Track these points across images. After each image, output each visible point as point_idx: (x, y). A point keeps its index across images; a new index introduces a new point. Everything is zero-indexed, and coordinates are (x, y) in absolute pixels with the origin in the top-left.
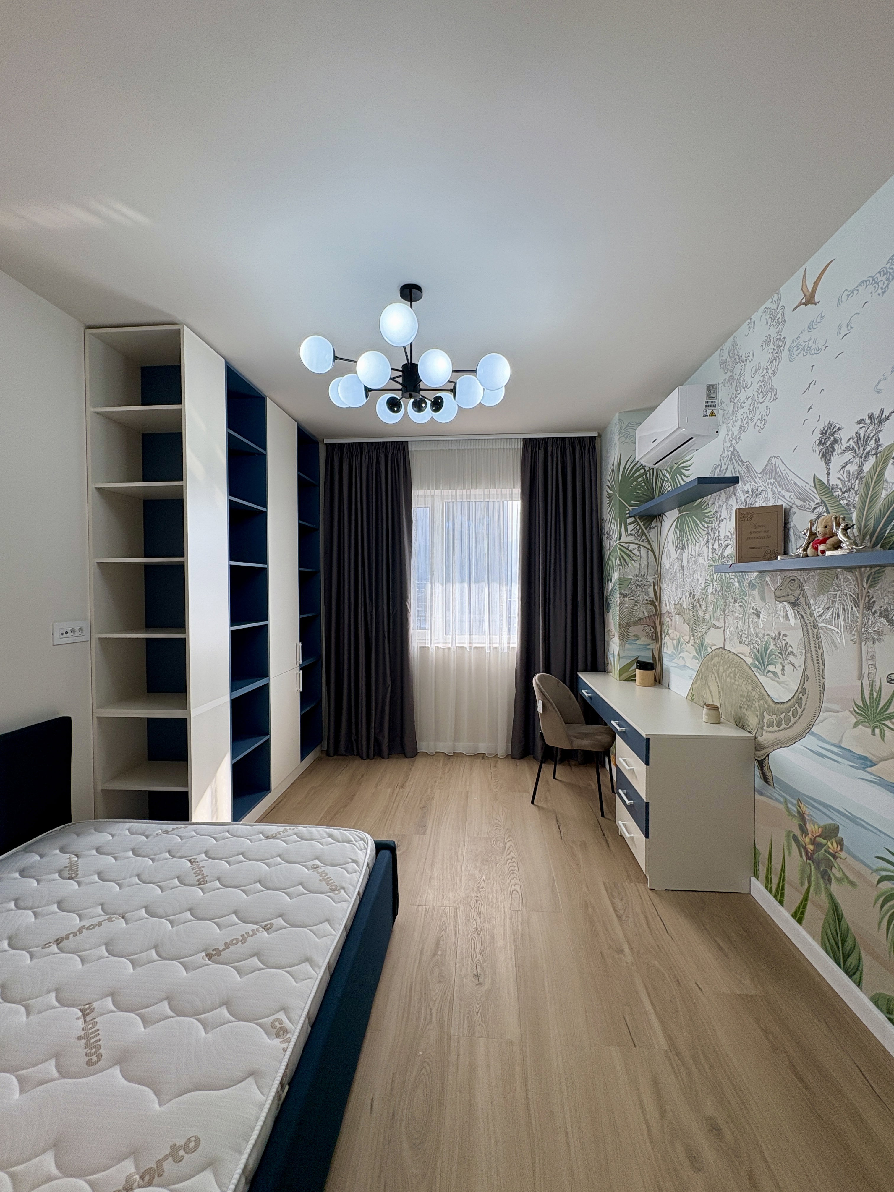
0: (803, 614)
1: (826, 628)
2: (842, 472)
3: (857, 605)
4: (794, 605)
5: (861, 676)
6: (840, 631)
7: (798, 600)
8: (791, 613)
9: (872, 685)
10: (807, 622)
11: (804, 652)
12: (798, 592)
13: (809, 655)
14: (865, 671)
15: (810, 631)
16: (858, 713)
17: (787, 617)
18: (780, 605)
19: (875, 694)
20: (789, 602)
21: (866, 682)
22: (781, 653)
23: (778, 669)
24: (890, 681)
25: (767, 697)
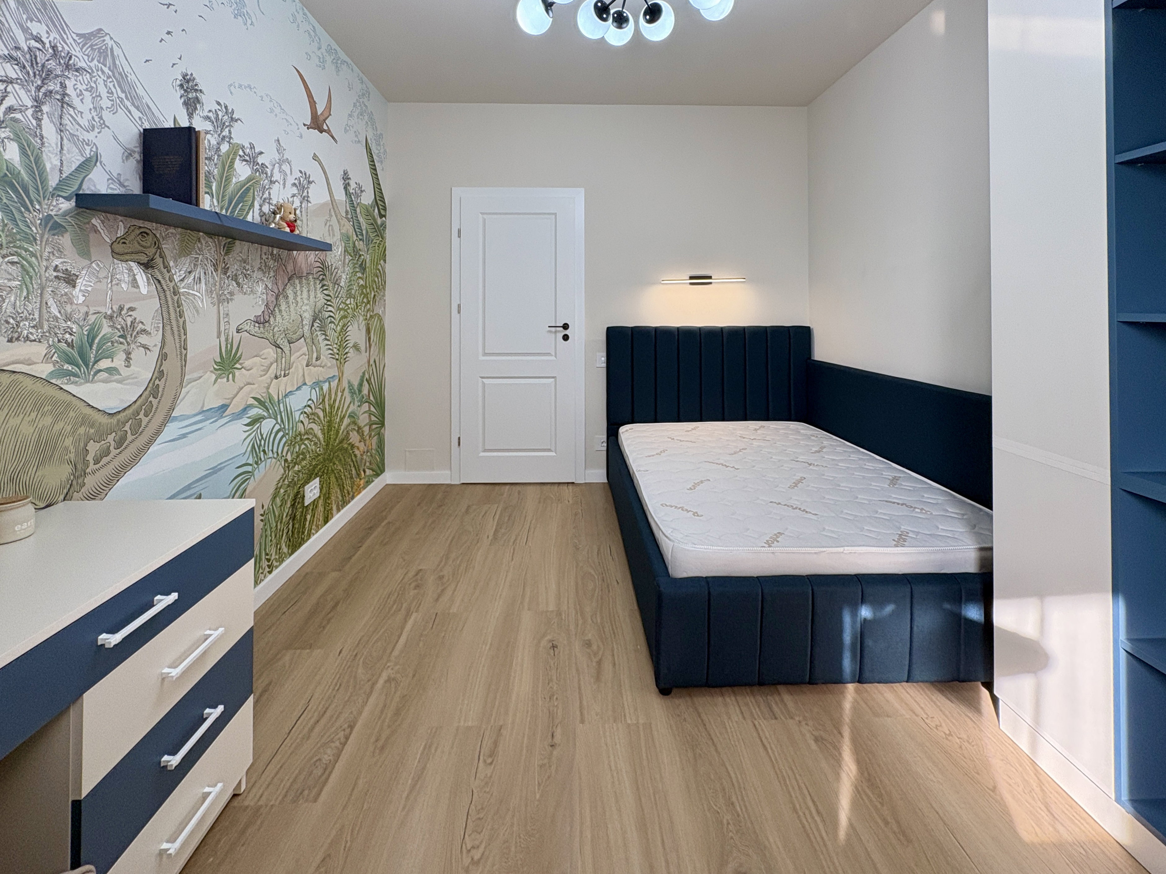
0: (160, 278)
1: (189, 293)
3: (216, 270)
4: (147, 266)
5: (219, 334)
6: (202, 295)
7: (152, 260)
8: (141, 277)
9: (227, 340)
11: (161, 325)
12: (154, 250)
13: (168, 328)
14: (222, 329)
15: (169, 299)
16: (217, 370)
17: (134, 283)
18: (121, 267)
19: (229, 346)
20: (138, 263)
21: (223, 338)
22: (122, 336)
23: (119, 361)
24: (238, 331)
25: (95, 415)
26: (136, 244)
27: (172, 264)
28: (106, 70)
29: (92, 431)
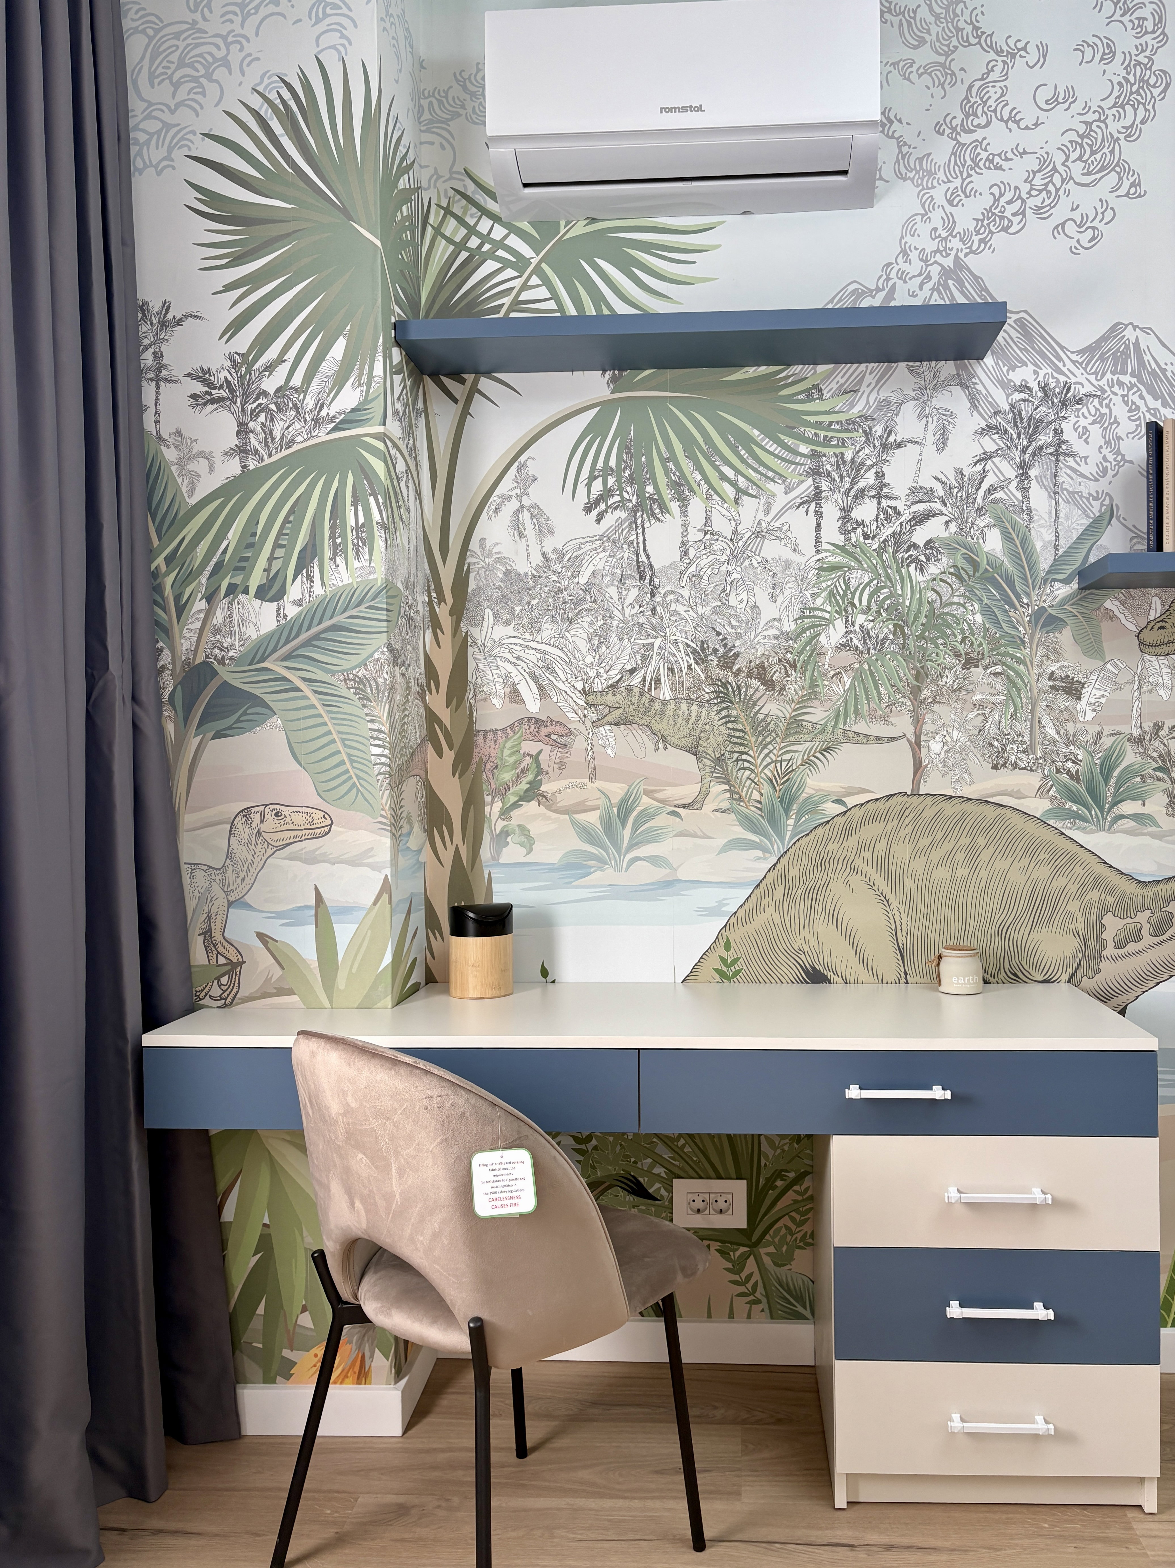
18: (1157, 665)
22: (1165, 770)
23: (1155, 806)
25: (1115, 879)
28: (1126, 379)
29: (1110, 900)
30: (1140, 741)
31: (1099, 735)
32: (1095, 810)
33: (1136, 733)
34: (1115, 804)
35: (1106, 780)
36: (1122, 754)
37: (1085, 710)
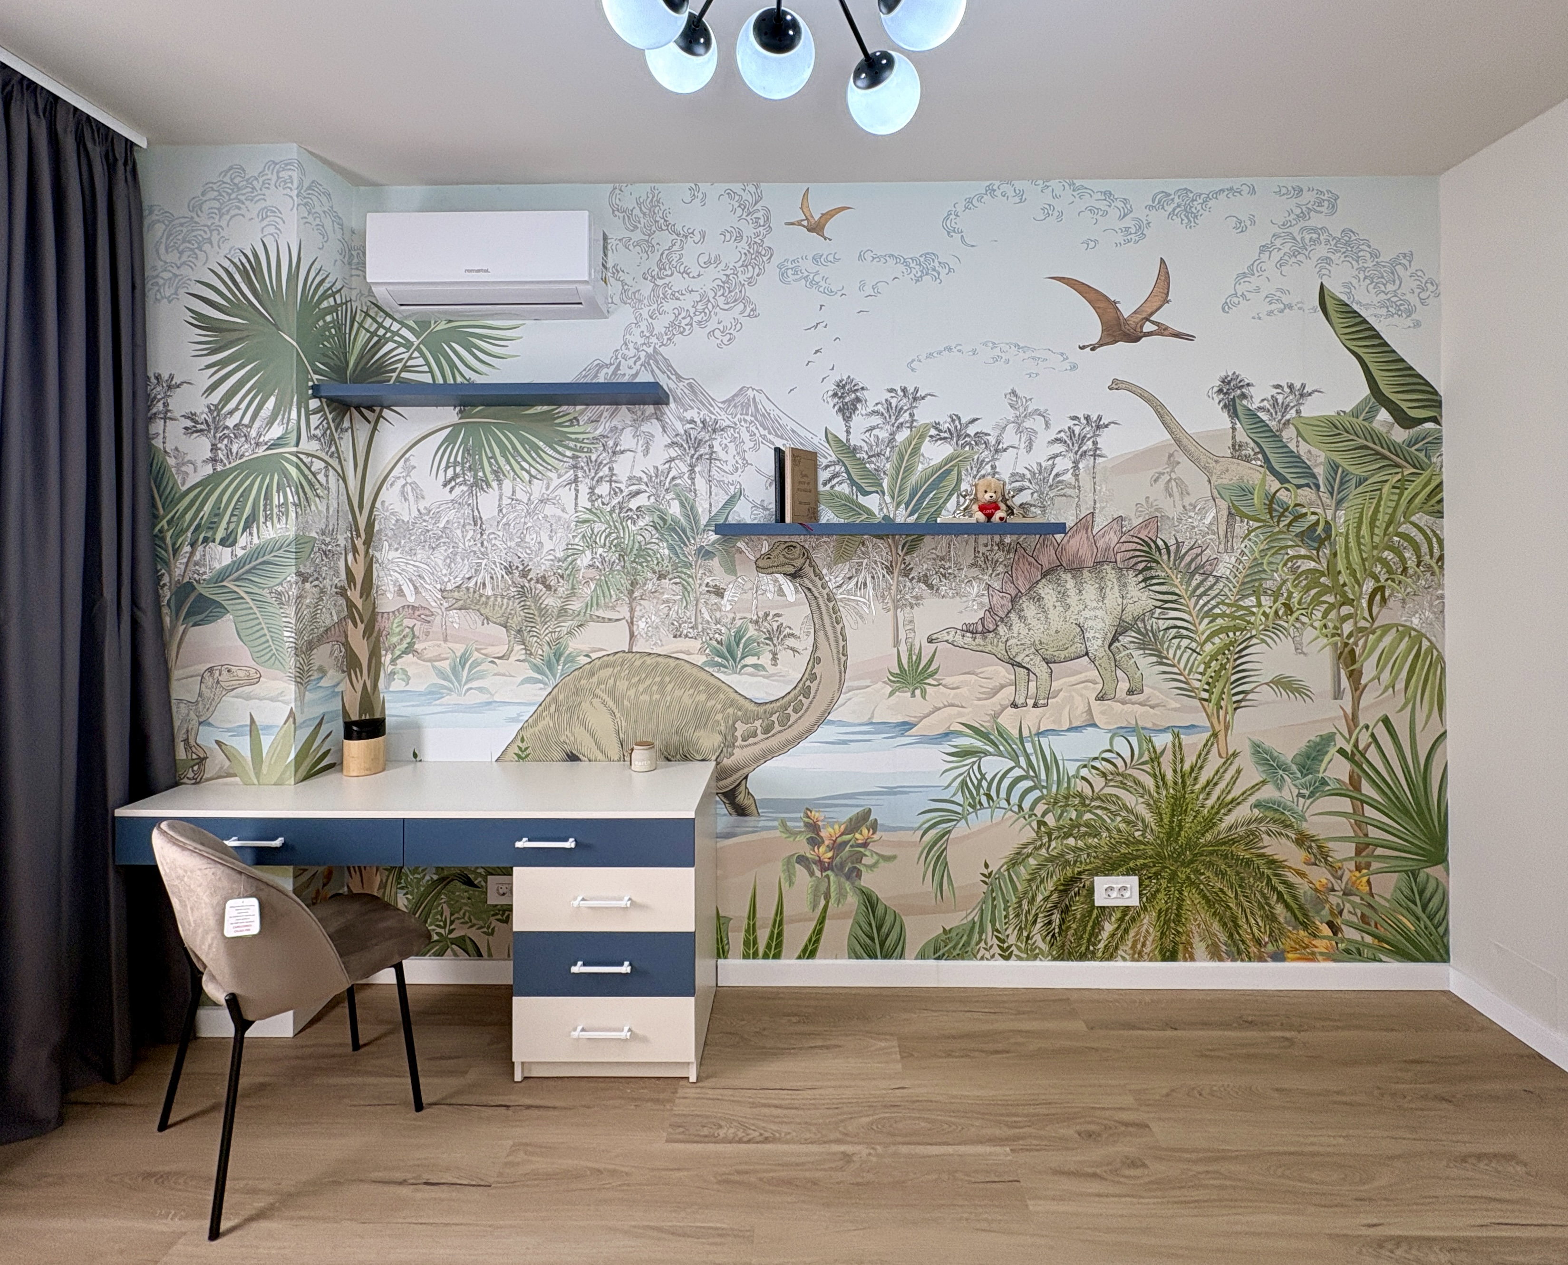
1: (849, 600)
2: (868, 434)
3: (890, 571)
4: (794, 576)
5: (897, 643)
6: (869, 600)
7: (801, 569)
8: (788, 586)
9: (910, 650)
10: (817, 594)
12: (803, 561)
13: (821, 634)
14: (902, 636)
15: (823, 605)
16: (893, 682)
17: (781, 592)
18: (766, 579)
19: (914, 658)
20: (785, 574)
21: (903, 648)
22: (770, 639)
23: (765, 659)
24: (930, 641)
25: (742, 701)
26: (782, 559)
27: (825, 571)
28: (748, 418)
29: (740, 713)
30: (757, 622)
31: (734, 619)
32: (731, 662)
33: (755, 618)
34: (742, 658)
35: (738, 646)
36: (746, 630)
37: (726, 604)
